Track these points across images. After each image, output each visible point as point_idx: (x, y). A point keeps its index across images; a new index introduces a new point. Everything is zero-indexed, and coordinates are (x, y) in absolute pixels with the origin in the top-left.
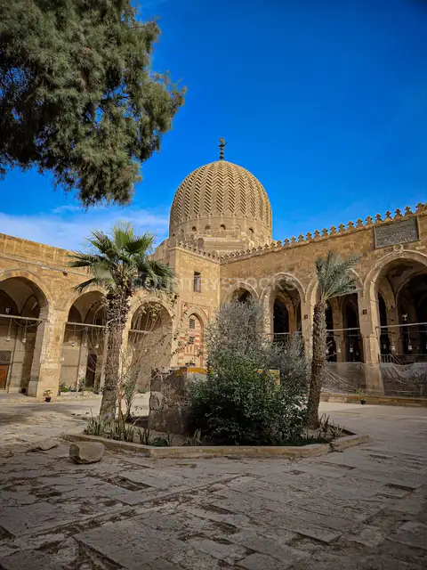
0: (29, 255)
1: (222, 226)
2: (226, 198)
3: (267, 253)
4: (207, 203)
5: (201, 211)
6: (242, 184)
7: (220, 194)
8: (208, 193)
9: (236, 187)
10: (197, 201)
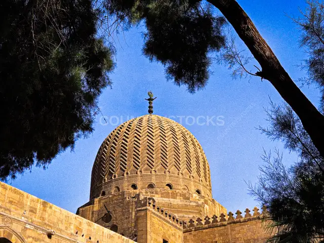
0: (12, 208)
1: (169, 185)
2: (170, 154)
3: (250, 220)
4: (150, 157)
5: (143, 167)
6: (185, 140)
7: (164, 149)
8: (150, 147)
9: (181, 144)
10: (137, 156)
